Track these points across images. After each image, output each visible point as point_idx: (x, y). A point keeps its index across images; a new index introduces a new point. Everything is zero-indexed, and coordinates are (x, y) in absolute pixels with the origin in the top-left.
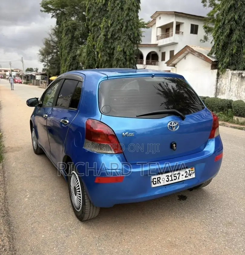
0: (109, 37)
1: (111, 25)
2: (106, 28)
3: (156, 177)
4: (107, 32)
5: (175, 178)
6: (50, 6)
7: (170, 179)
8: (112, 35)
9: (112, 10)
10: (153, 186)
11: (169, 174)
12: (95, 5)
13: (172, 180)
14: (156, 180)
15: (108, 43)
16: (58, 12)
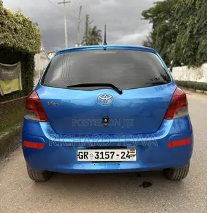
0: (194, 33)
1: (198, 21)
2: (192, 25)
3: (83, 151)
4: (193, 29)
5: (107, 156)
6: (149, 14)
7: (100, 156)
8: (197, 31)
9: (200, 7)
10: (79, 160)
11: (100, 151)
12: (184, 6)
13: (103, 158)
14: (83, 154)
15: (193, 39)
16: (155, 17)
